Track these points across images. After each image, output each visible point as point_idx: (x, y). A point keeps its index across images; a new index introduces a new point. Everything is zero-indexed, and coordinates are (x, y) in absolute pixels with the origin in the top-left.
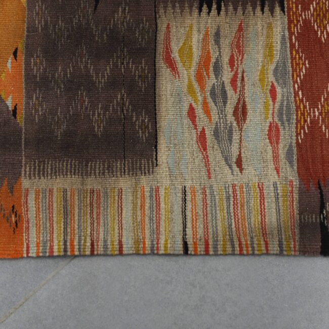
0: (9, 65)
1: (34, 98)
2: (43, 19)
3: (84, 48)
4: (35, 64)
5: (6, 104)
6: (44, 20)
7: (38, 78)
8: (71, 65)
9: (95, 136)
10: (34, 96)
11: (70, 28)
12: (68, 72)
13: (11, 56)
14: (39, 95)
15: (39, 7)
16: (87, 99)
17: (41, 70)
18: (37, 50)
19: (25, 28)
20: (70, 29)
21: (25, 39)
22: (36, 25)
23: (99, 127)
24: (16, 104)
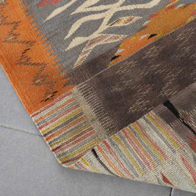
0: (142, 37)
1: (130, 63)
2: (184, 37)
3: (181, 71)
4: (153, 50)
5: (117, 50)
6: (184, 38)
7: (144, 57)
8: (164, 70)
9: (127, 110)
10: (131, 62)
11: (188, 55)
12: (159, 71)
13: (149, 35)
14: (134, 64)
15: (191, 30)
16: (147, 92)
17: (150, 56)
18: (162, 46)
19: (172, 31)
20: (187, 56)
21: (165, 35)
22: (178, 35)
23: (133, 109)
24: (120, 56)
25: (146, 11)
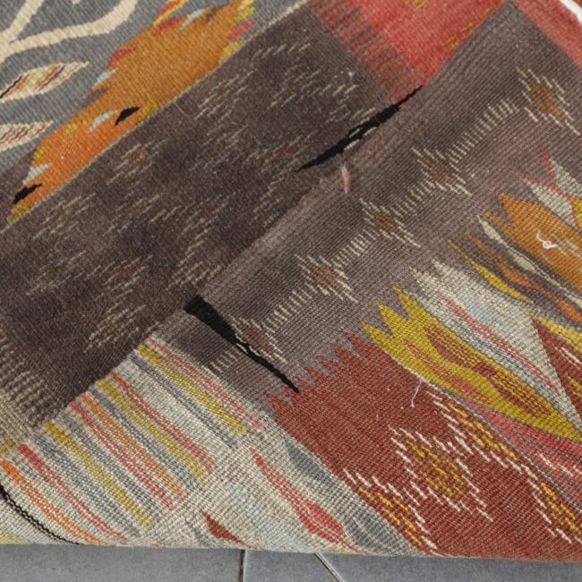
0: (98, 121)
1: (73, 202)
2: (219, 106)
3: (223, 205)
4: (136, 154)
5: (28, 169)
6: (220, 110)
7: (112, 180)
8: (175, 209)
9: (80, 343)
10: (76, 199)
11: (238, 156)
12: (160, 214)
13: (116, 112)
14: (83, 205)
15: (235, 82)
16: (135, 280)
17: (130, 174)
18: (160, 140)
19: (183, 92)
20: (235, 159)
21: (162, 108)
22: (201, 103)
23: (101, 337)
24: (41, 185)
25: (96, 42)
